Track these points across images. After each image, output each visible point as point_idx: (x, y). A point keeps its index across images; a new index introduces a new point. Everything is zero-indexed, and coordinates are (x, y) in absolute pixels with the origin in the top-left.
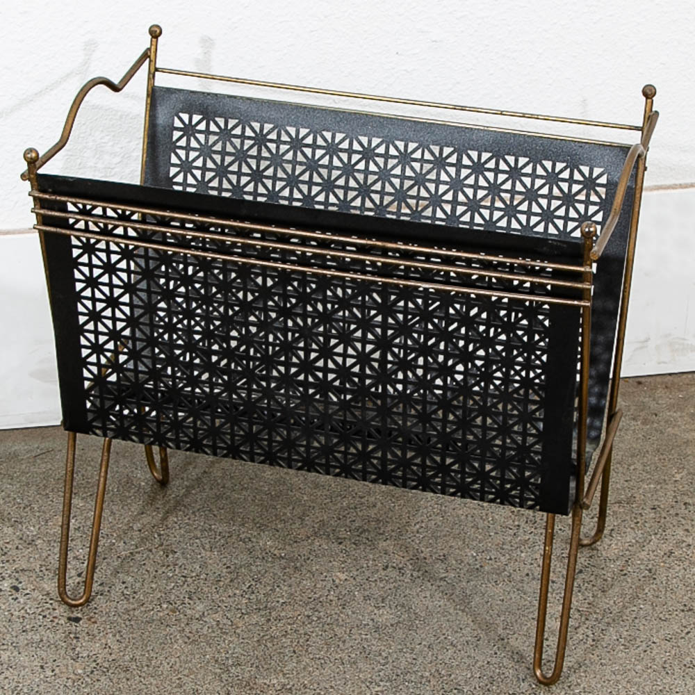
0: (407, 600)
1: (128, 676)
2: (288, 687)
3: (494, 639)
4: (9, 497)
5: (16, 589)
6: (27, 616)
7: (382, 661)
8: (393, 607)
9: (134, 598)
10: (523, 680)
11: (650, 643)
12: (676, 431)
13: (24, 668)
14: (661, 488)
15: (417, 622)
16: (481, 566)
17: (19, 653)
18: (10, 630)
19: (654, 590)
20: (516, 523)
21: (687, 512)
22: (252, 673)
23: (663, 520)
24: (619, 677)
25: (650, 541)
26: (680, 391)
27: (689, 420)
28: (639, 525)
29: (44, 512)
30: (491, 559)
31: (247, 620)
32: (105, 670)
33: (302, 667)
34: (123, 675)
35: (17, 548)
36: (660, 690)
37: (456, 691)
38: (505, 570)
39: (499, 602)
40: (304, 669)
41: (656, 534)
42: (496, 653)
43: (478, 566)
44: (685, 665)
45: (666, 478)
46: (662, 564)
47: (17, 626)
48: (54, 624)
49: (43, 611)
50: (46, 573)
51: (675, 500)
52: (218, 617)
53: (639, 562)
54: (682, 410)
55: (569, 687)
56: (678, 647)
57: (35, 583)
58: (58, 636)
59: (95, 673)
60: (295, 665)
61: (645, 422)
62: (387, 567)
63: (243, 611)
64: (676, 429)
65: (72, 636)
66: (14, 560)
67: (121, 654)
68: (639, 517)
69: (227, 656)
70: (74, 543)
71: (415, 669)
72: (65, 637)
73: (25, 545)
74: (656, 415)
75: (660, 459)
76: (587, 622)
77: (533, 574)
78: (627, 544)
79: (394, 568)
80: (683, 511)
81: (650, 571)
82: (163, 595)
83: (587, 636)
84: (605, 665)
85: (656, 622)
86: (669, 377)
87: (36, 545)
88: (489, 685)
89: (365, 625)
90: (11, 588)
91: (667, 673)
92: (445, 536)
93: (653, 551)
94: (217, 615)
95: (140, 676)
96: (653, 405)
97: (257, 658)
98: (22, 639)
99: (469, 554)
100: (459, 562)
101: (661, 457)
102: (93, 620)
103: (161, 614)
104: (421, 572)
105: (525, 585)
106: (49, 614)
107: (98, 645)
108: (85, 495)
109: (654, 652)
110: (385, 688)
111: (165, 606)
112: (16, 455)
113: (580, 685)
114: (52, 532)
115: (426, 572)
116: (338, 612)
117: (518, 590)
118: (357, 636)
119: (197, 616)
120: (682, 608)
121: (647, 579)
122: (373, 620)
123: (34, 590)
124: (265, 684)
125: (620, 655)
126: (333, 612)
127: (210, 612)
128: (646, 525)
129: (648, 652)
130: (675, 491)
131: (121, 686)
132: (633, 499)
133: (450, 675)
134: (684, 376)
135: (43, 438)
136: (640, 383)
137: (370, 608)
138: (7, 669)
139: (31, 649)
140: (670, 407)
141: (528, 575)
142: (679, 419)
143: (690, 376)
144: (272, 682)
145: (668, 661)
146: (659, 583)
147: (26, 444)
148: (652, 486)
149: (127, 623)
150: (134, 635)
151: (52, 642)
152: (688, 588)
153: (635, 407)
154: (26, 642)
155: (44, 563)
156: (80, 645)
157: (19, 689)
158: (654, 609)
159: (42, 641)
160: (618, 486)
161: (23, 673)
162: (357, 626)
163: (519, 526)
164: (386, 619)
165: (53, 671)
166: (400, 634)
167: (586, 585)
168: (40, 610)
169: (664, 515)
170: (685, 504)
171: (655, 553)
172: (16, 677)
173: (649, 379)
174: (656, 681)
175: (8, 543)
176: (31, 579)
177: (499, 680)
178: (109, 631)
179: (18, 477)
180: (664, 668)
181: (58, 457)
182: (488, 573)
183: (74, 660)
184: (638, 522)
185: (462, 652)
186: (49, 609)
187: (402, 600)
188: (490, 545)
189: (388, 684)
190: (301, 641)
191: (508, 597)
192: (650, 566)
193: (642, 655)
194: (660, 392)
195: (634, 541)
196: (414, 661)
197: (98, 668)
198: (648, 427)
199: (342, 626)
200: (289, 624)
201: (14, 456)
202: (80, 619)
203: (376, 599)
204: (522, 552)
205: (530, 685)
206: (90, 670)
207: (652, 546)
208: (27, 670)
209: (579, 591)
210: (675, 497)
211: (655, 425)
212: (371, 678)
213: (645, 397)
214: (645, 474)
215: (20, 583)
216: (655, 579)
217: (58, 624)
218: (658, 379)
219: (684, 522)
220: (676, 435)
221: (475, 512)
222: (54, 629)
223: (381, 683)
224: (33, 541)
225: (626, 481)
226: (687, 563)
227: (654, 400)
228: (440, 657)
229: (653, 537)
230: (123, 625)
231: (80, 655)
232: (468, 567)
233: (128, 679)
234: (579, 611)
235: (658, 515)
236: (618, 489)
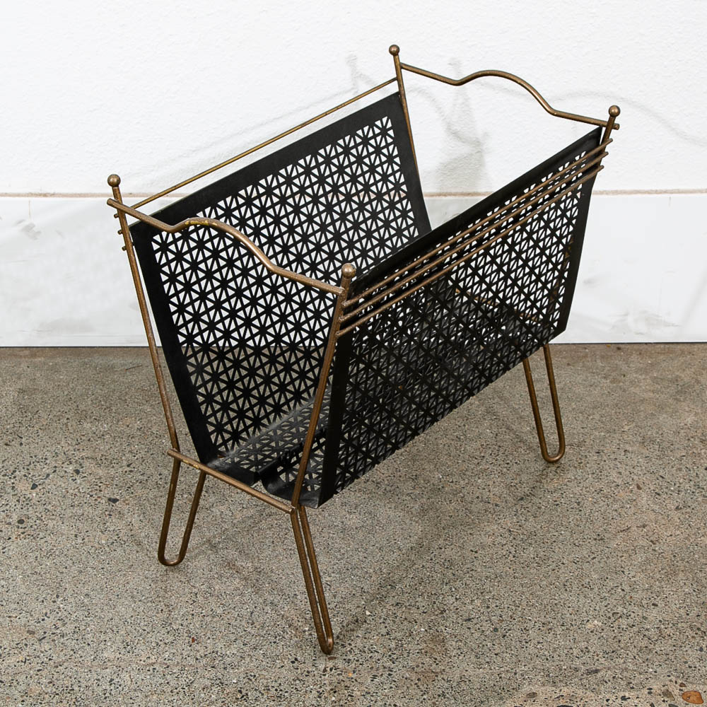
0: (375, 509)
1: (138, 549)
2: (259, 570)
3: (434, 548)
4: (96, 399)
5: (77, 472)
6: (78, 494)
7: (339, 557)
8: (362, 513)
9: (164, 487)
10: (447, 583)
11: (559, 564)
12: (637, 390)
13: (63, 534)
14: (610, 436)
15: (377, 527)
16: (443, 487)
17: (63, 523)
18: (62, 504)
19: (577, 520)
20: (482, 455)
21: (624, 457)
22: (235, 556)
23: (603, 463)
24: (525, 590)
25: (587, 479)
26: (650, 357)
27: (651, 382)
28: (581, 465)
29: (119, 414)
30: (452, 482)
31: (244, 513)
32: (123, 542)
33: (275, 555)
34: (135, 547)
35: (89, 440)
36: (556, 604)
37: (389, 587)
38: (461, 492)
39: (448, 518)
40: (276, 556)
41: (593, 473)
42: (431, 559)
43: (440, 487)
44: (583, 585)
45: (616, 428)
46: (590, 499)
47: (68, 502)
48: (97, 503)
49: (92, 491)
50: (104, 461)
51: (618, 447)
52: (223, 508)
53: (572, 496)
54: (647, 373)
55: (482, 593)
56: (582, 569)
57: (93, 468)
58: (97, 513)
59: (114, 544)
60: (270, 552)
61: (613, 382)
62: (368, 481)
63: (244, 506)
64: (637, 389)
65: (107, 513)
66: (83, 450)
67: (139, 531)
68: (584, 459)
69: (220, 540)
70: (133, 440)
71: (363, 566)
72: (102, 514)
73: (96, 438)
74: (624, 376)
75: (616, 413)
76: (514, 541)
77: (482, 498)
78: (567, 480)
79: (373, 482)
80: (622, 456)
81: (579, 504)
82: (187, 487)
83: (510, 552)
84: (517, 578)
85: (570, 547)
86: (645, 346)
87: (104, 439)
88: (418, 584)
89: (335, 526)
90: (74, 471)
91: (566, 590)
92: (422, 460)
93: (586, 488)
94: (223, 507)
95: (148, 550)
96: (624, 368)
97: (242, 545)
98: (69, 512)
99: (436, 476)
100: (426, 482)
101: (618, 411)
102: (127, 502)
103: (181, 502)
104: (393, 487)
105: (473, 506)
106: (96, 494)
107: (124, 522)
108: (154, 403)
109: (561, 571)
110: (335, 579)
111: (185, 496)
112: (113, 367)
113: (491, 592)
114: (119, 430)
115: (398, 487)
116: (318, 513)
117: (466, 509)
118: (326, 534)
119: (207, 506)
120: (595, 537)
121: (574, 510)
122: (343, 522)
123: (91, 474)
124: (242, 566)
125: (532, 571)
126: (314, 513)
127: (218, 504)
128: (588, 465)
129: (556, 571)
130: (620, 440)
131: (130, 556)
132: (584, 443)
133: (390, 573)
134: (658, 346)
135: (138, 355)
136: (619, 349)
137: (344, 513)
138: (50, 535)
139: (72, 521)
140: (638, 370)
141: (478, 497)
142: (642, 381)
143: (662, 346)
144: (248, 565)
145: (570, 580)
146: (583, 514)
147: (123, 360)
148: (603, 434)
149: (153, 506)
150: (154, 517)
151: (90, 516)
152: (606, 521)
153: (609, 368)
154: (71, 514)
155: (105, 454)
156: (110, 521)
157: (53, 551)
158: (572, 536)
159: (83, 515)
160: (575, 432)
161: (59, 540)
162: (329, 526)
163: (483, 457)
164: (354, 523)
165: (83, 539)
166: (360, 535)
167: (523, 510)
168: (90, 490)
169: (605, 458)
170: (625, 451)
171: (588, 489)
172: (53, 542)
173: (628, 346)
174: (555, 596)
175: (84, 435)
176: (92, 465)
177: (428, 581)
178: (136, 512)
179: (108, 385)
180: (565, 585)
181: (143, 371)
182: (446, 493)
183: (102, 532)
184: (581, 463)
185: (405, 556)
186: (96, 490)
187: (371, 509)
188: (455, 470)
189: (337, 576)
190: (281, 534)
191: (456, 515)
192: (580, 500)
193: (550, 573)
194: (634, 357)
195: (573, 478)
196: (364, 559)
197: (118, 540)
198: (615, 385)
199: (317, 525)
200: (276, 519)
201: (111, 368)
202: (118, 500)
203: (351, 506)
204: (479, 478)
205: (451, 589)
206: (111, 541)
207: (587, 484)
208: (64, 537)
209: (515, 515)
210: (619, 444)
211: (621, 384)
212: (326, 569)
213: (619, 361)
214: (600, 423)
215: (82, 467)
216: (581, 511)
217: (99, 502)
218: (636, 347)
219: (619, 465)
220: (636, 394)
221: (453, 443)
222: (95, 507)
223: (333, 575)
224: (103, 435)
225: (583, 428)
226: (611, 500)
227: (626, 364)
228: (386, 558)
229: (590, 476)
230: (149, 508)
231: (108, 529)
232: (432, 486)
233: (137, 552)
234: (510, 531)
235: (600, 458)
236: (574, 434)
